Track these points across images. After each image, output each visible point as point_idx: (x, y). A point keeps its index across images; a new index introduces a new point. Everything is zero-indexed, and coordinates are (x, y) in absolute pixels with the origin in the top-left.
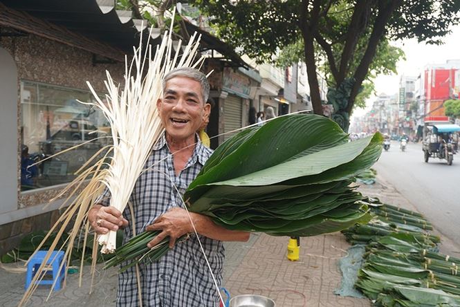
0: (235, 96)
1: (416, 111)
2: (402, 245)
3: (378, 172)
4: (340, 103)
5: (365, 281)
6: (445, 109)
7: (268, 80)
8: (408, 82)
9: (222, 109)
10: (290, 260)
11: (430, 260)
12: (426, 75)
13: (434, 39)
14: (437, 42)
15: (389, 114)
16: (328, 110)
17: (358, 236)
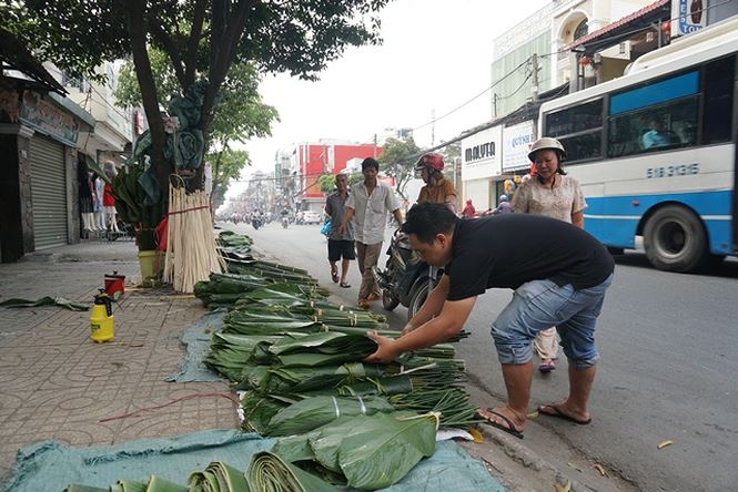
0: (49, 138)
1: (293, 188)
2: (281, 298)
3: (254, 241)
4: (189, 115)
5: (221, 352)
6: (320, 185)
7: (105, 125)
8: (283, 158)
9: (24, 152)
10: (96, 342)
11: (320, 311)
12: (301, 150)
13: (309, 74)
14: (312, 78)
15: (266, 192)
16: (171, 125)
17: (219, 296)
